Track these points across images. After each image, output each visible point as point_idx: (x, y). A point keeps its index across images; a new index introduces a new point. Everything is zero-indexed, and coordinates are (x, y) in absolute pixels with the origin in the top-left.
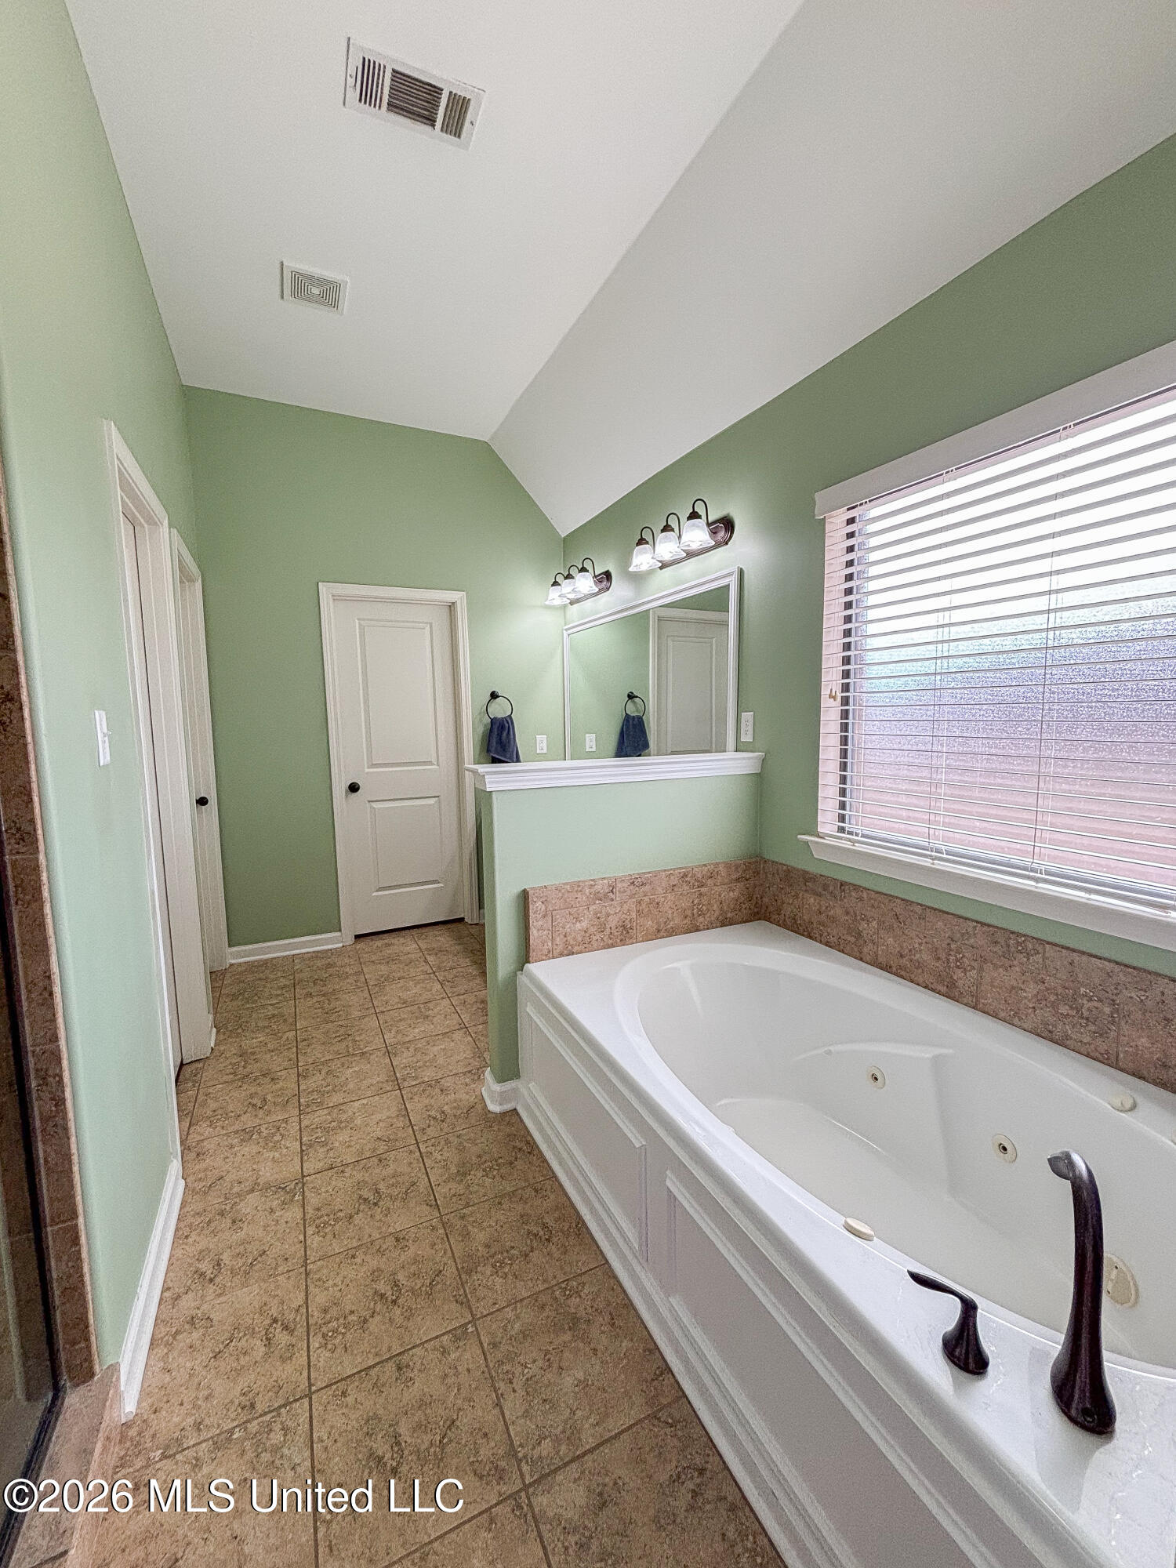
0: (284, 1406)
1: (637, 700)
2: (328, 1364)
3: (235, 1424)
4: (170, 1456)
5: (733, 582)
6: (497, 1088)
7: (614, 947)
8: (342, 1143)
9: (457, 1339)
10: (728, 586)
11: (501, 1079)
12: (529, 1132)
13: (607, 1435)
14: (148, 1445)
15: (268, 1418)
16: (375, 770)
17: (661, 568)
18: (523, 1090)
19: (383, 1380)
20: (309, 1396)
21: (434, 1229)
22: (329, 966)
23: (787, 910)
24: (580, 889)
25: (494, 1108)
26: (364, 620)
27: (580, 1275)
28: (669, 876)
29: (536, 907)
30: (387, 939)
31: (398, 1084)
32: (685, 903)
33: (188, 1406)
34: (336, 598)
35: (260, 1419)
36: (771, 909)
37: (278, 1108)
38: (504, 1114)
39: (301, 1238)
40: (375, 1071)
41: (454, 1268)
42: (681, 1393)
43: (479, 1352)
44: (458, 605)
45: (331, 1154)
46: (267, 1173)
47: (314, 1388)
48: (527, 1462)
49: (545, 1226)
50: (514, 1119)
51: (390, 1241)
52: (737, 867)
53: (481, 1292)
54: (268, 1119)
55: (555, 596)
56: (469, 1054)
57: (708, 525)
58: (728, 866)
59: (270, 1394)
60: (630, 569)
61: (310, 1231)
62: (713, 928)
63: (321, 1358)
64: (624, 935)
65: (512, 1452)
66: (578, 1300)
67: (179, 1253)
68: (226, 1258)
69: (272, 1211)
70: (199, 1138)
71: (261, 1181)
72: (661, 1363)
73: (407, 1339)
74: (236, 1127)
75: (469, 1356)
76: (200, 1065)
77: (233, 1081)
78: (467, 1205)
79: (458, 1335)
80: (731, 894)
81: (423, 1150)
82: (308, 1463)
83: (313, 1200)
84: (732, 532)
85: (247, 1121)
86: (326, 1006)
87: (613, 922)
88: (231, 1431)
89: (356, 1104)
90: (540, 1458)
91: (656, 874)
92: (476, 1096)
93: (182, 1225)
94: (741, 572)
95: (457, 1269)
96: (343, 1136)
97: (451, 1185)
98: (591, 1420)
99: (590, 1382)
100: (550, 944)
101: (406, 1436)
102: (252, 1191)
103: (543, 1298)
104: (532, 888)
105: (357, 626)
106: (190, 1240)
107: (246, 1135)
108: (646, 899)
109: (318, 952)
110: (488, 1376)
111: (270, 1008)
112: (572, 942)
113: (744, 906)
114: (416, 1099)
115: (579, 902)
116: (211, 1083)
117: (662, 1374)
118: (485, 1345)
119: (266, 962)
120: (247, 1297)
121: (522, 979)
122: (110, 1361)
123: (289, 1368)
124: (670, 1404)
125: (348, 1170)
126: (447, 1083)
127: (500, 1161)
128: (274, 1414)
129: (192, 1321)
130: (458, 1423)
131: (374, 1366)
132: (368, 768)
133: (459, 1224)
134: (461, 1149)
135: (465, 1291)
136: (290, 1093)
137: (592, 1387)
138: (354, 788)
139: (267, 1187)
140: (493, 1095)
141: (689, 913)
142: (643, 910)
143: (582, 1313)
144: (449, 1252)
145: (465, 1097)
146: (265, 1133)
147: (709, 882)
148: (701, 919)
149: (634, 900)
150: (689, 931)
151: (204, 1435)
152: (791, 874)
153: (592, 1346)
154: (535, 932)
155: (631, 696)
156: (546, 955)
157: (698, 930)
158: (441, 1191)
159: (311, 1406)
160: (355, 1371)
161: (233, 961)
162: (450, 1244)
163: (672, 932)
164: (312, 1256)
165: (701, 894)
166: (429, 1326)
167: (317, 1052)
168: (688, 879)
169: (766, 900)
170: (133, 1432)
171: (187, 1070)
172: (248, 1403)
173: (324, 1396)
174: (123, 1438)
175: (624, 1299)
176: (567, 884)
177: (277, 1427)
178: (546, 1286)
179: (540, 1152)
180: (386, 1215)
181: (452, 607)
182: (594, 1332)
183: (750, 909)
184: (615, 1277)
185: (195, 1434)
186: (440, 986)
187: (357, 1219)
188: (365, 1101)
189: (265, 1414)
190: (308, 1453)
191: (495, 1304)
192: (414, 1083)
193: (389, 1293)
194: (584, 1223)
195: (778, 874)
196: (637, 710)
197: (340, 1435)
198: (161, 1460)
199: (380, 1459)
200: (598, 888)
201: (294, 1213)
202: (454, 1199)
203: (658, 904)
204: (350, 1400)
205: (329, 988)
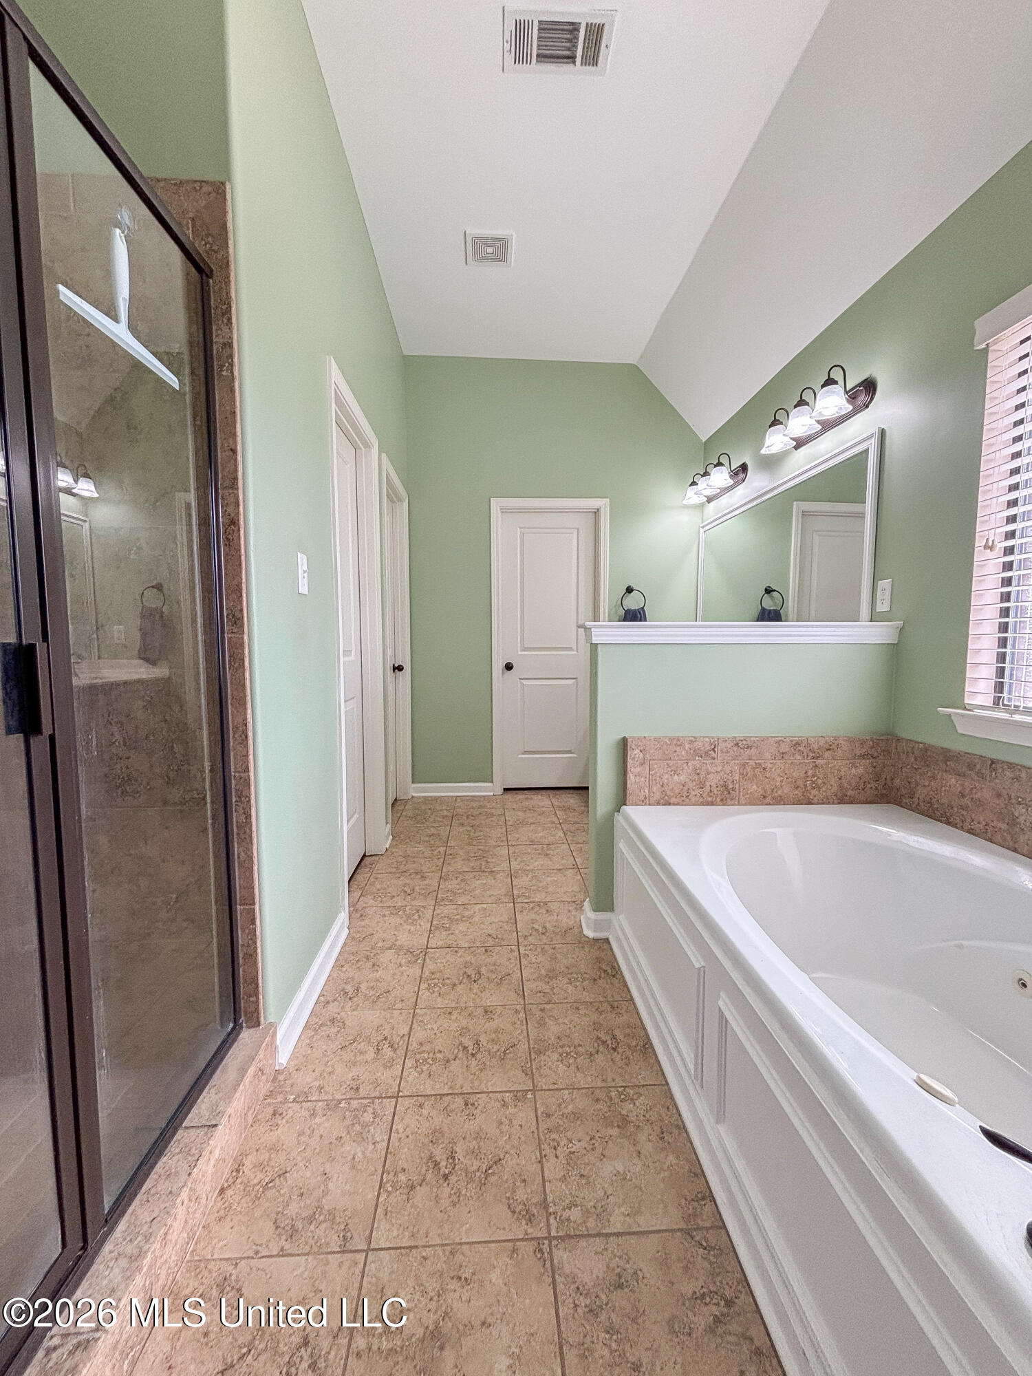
0: (378, 1098)
1: (774, 594)
2: (414, 1081)
3: (345, 1097)
4: (298, 1102)
5: (873, 446)
6: (592, 915)
7: (713, 805)
8: (461, 932)
9: (516, 1098)
10: (866, 451)
11: (597, 908)
12: (616, 959)
13: (635, 1229)
14: (288, 1089)
15: (365, 1102)
16: (526, 653)
17: (796, 448)
18: (615, 923)
19: (453, 1107)
20: (397, 1097)
21: (517, 1011)
22: (480, 807)
23: (921, 793)
24: (679, 743)
25: (589, 933)
26: (524, 528)
27: (639, 1087)
28: (778, 743)
29: (634, 754)
30: (528, 794)
31: (513, 899)
32: (797, 773)
33: (317, 1073)
34: (504, 511)
35: (360, 1101)
36: (903, 791)
37: (421, 897)
38: (596, 940)
39: (416, 989)
40: (499, 886)
41: (526, 1046)
42: (721, 1224)
43: (533, 1115)
44: (602, 510)
45: (451, 937)
46: (404, 939)
47: (401, 1094)
48: (556, 1218)
49: (614, 1037)
50: (606, 946)
51: (480, 1011)
52: (863, 742)
53: (545, 1071)
54: (414, 903)
55: (693, 497)
56: (576, 888)
57: (847, 392)
58: (851, 741)
59: (371, 1086)
60: (763, 452)
61: (423, 986)
62: (829, 803)
63: (410, 1075)
64: (725, 795)
65: (544, 1204)
66: (632, 1106)
67: (335, 975)
68: (363, 987)
69: (400, 965)
70: (364, 905)
71: (397, 943)
72: (704, 1189)
73: (476, 1083)
74: (389, 904)
75: (524, 1115)
76: (377, 858)
77: (395, 873)
78: (548, 1003)
79: (519, 1096)
80: (854, 771)
81: (522, 951)
82: (385, 1144)
83: (430, 966)
84: (874, 393)
85: (399, 902)
86: (472, 834)
87: (713, 780)
88: (339, 1101)
89: (479, 906)
90: (568, 1220)
91: (764, 739)
92: (575, 922)
93: (341, 958)
94: (883, 433)
95: (529, 1048)
96: (462, 927)
97: (539, 983)
98: (622, 1210)
99: (628, 1177)
100: (647, 791)
101: (460, 1154)
102: (390, 948)
103: (598, 1093)
104: (630, 737)
105: (519, 533)
106: (344, 969)
107: (395, 911)
108: (752, 762)
109: (474, 796)
110: (536, 1136)
111: (432, 829)
112: (668, 793)
113: (869, 786)
114: (525, 912)
115: (678, 755)
116: (380, 872)
117: (703, 1198)
118: (539, 1113)
119: (436, 799)
120: (371, 1017)
121: (618, 818)
122: (271, 1019)
123: (388, 1073)
124: (707, 1229)
125: (461, 952)
126: (554, 906)
127: (585, 975)
128: (370, 1101)
129: (333, 1021)
130: (503, 1162)
131: (448, 1095)
132: (522, 651)
133: (538, 1014)
134: (554, 958)
135: (531, 1065)
136: (432, 889)
137: (629, 1183)
138: (509, 667)
139: (401, 948)
140: (589, 922)
141: (800, 783)
142: (747, 773)
143: (632, 1117)
144: (525, 1032)
145: (565, 920)
146: (408, 911)
147: (827, 754)
148: (815, 792)
149: (737, 762)
150: (799, 803)
151: (323, 1097)
152: (929, 753)
153: (638, 1148)
154: (632, 777)
155: (768, 591)
156: (643, 801)
157: (810, 803)
158: (529, 986)
159: (396, 1103)
160: (433, 1093)
161: (414, 795)
162: (527, 1027)
163: (780, 801)
164: (421, 1004)
165: (816, 766)
166: (496, 1081)
167: (458, 865)
168: (801, 748)
169: (897, 782)
170: (281, 1078)
171: (367, 861)
172: (355, 1087)
173: (407, 1102)
174: (275, 1079)
175: (677, 1120)
176: (666, 737)
177: (370, 1110)
178: (604, 1084)
179: (623, 977)
180: (482, 992)
181: (597, 512)
182: (642, 1137)
183: (876, 788)
184: (672, 1098)
185: (317, 1094)
186: (562, 835)
187: (459, 988)
188: (485, 906)
189: (365, 1098)
190: (386, 1137)
191: (555, 1084)
192: (526, 901)
193: (471, 1048)
194: (652, 1047)
195: (913, 753)
196: (775, 604)
197: (412, 1134)
198: (293, 1102)
199: (437, 1164)
200: (699, 744)
201: (415, 971)
202: (539, 995)
203: (764, 769)
204: (425, 1112)
205: (476, 823)
